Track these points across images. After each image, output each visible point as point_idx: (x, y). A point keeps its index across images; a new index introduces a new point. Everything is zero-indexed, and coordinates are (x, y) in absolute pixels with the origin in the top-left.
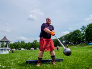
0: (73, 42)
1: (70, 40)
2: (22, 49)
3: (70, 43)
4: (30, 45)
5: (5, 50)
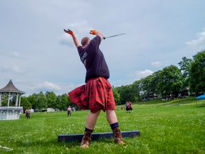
0: (163, 94)
2: (49, 110)
4: (67, 100)
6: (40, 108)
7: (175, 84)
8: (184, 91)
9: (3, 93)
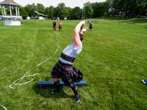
0: (126, 13)
1: (122, 9)
2: (41, 18)
3: (120, 12)
4: (53, 11)
5: (13, 19)
6: (34, 16)
7: (139, 5)
8: (144, 12)
9: (5, 5)
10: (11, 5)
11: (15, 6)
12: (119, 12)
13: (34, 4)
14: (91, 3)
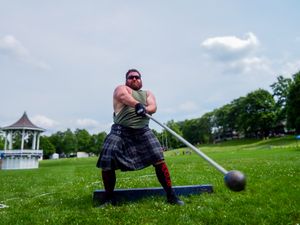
1: (236, 126)
5: (25, 157)
6: (67, 152)
7: (265, 116)
8: (279, 127)
9: (14, 131)
10: (26, 131)
11: (33, 131)
12: (231, 132)
13: (69, 130)
14: (175, 121)
